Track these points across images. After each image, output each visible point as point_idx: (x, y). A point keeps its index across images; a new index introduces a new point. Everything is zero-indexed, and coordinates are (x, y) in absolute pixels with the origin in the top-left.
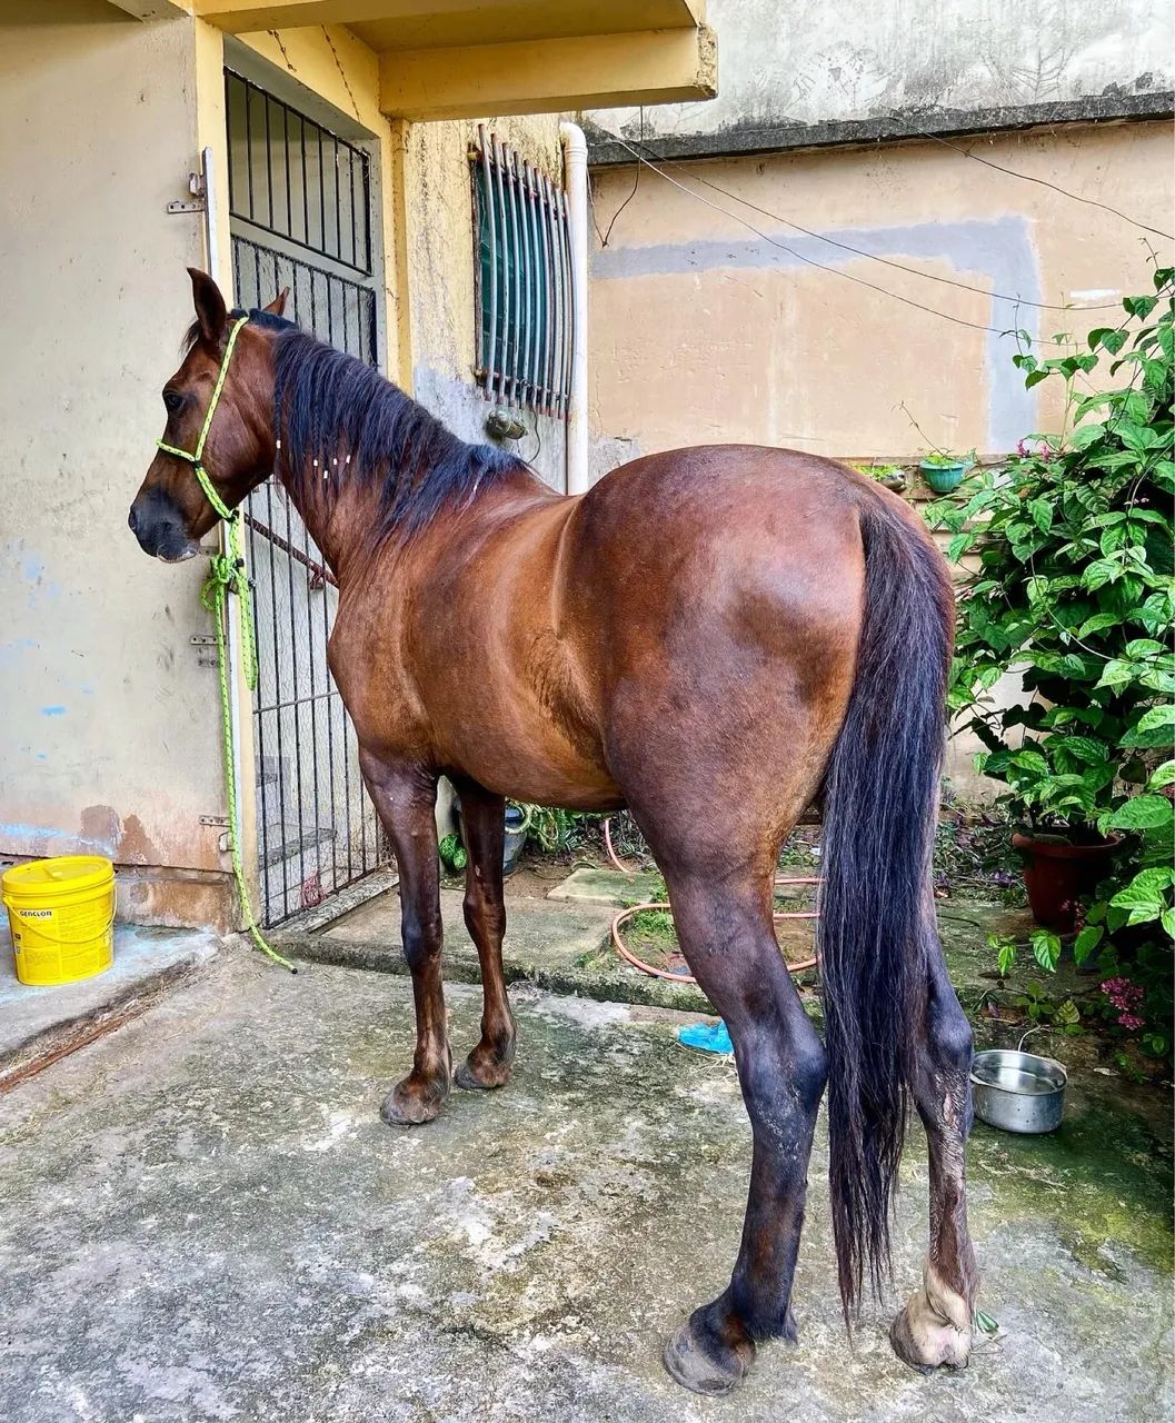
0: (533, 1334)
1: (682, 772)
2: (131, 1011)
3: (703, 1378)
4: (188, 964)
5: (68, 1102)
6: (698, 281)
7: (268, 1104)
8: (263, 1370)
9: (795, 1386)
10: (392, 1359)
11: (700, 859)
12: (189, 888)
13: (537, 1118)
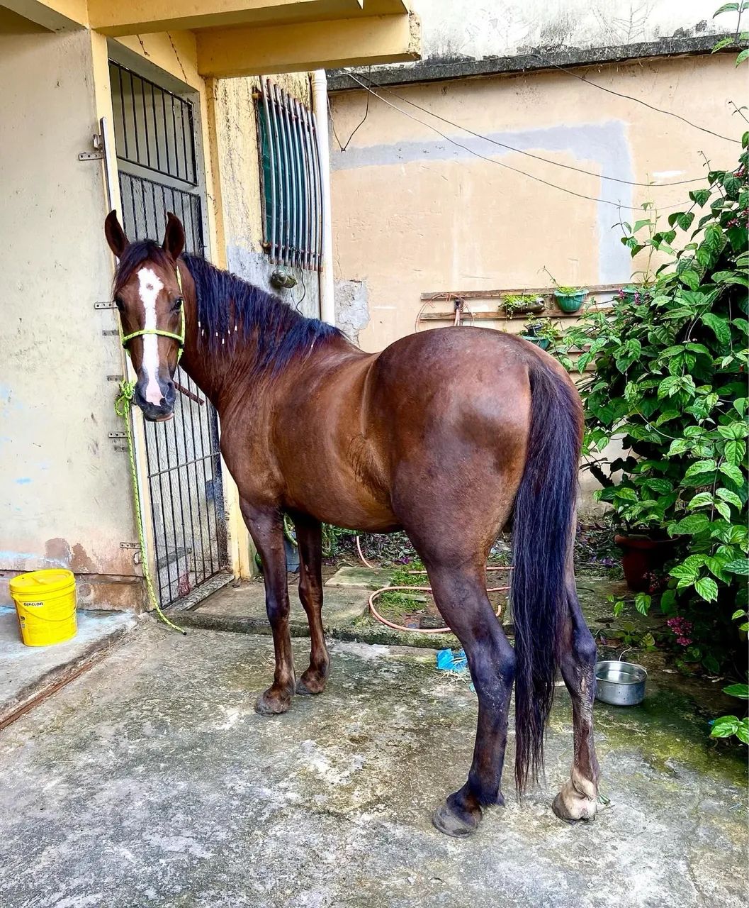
0: (362, 813)
1: (434, 511)
2: (95, 659)
3: (455, 828)
4: (122, 631)
5: (73, 710)
6: (403, 169)
7: (189, 706)
8: (222, 836)
9: (504, 832)
10: (289, 828)
11: (446, 557)
12: (116, 586)
13: (345, 708)
